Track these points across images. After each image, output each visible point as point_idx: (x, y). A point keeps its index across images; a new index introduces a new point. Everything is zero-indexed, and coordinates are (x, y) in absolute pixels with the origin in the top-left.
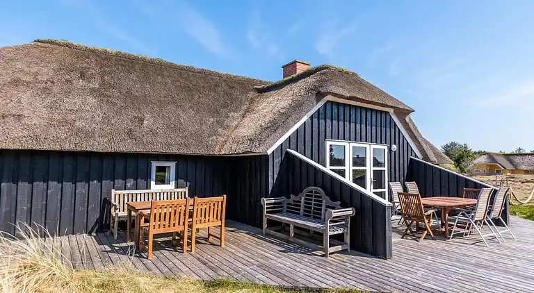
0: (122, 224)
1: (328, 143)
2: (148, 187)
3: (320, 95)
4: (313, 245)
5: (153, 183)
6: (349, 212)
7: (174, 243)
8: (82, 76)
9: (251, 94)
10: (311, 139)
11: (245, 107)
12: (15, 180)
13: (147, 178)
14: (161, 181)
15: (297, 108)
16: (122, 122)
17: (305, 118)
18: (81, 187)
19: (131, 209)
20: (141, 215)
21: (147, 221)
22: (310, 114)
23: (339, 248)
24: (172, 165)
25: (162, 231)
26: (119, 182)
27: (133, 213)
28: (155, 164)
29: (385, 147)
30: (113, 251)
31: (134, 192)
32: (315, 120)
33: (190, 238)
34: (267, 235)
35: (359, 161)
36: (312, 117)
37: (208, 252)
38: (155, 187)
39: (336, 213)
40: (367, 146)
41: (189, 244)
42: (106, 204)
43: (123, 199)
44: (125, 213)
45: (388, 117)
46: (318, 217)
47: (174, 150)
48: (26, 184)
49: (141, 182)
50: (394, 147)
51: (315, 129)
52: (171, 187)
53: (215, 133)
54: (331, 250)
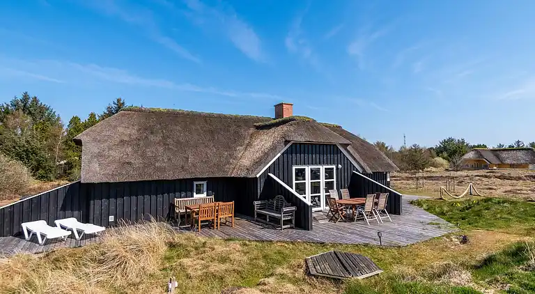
0: (182, 216)
1: (294, 168)
2: (192, 196)
3: (287, 142)
4: (276, 225)
5: (195, 194)
6: (294, 208)
7: (209, 225)
8: (152, 133)
9: (252, 130)
10: (282, 167)
11: (246, 142)
12: (130, 195)
13: (192, 191)
14: (199, 192)
15: (274, 149)
16: (178, 161)
17: (279, 154)
18: (160, 198)
19: (187, 208)
20: (194, 212)
21: (197, 214)
22: (282, 151)
23: (289, 226)
24: (205, 183)
25: (204, 219)
26: (177, 194)
27: (188, 210)
28: (195, 183)
29: (334, 167)
30: (180, 229)
31: (186, 199)
32: (285, 155)
33: (217, 223)
34: (257, 221)
35: (315, 175)
36: (283, 154)
37: (227, 229)
38: (196, 196)
39: (285, 209)
40: (321, 167)
41: (217, 226)
42: (172, 206)
43: (182, 204)
44: (184, 211)
45: (336, 149)
46: (278, 210)
47: (205, 176)
48: (134, 197)
49: (189, 193)
50: (340, 166)
51: (286, 160)
52: (204, 195)
53: (229, 163)
54: (284, 227)
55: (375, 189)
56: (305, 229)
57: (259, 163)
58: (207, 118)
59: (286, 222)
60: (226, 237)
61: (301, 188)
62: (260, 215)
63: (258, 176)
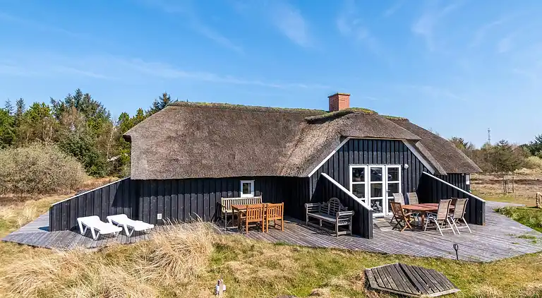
0: (229, 217)
1: (351, 167)
2: (239, 196)
3: (342, 138)
4: (330, 231)
5: (242, 193)
6: (351, 213)
7: (257, 227)
8: (198, 129)
9: (303, 125)
10: (337, 166)
11: (297, 138)
12: (177, 194)
13: (239, 190)
14: (246, 191)
15: (327, 146)
16: (224, 157)
17: (334, 152)
18: (206, 196)
19: (233, 208)
20: (241, 212)
21: (244, 215)
22: (337, 149)
23: (345, 233)
24: (252, 182)
25: (252, 221)
26: (224, 193)
27: (235, 211)
28: (242, 182)
29: (399, 167)
30: (227, 230)
31: (237, 198)
32: (341, 153)
33: (266, 225)
34: (308, 226)
35: (376, 175)
36: (338, 151)
37: (275, 233)
38: (243, 196)
40: (383, 166)
41: (265, 228)
42: (219, 206)
43: (228, 203)
44: (231, 211)
45: (401, 145)
46: (333, 215)
47: (253, 174)
48: (181, 195)
49: (236, 193)
50: (406, 166)
51: (341, 158)
52: (251, 196)
53: (278, 161)
54: (339, 233)
55: (450, 193)
56: (364, 237)
57: (311, 161)
58: (255, 112)
59: (342, 228)
60: (276, 241)
61: (359, 191)
62: (311, 219)
63: (310, 176)
